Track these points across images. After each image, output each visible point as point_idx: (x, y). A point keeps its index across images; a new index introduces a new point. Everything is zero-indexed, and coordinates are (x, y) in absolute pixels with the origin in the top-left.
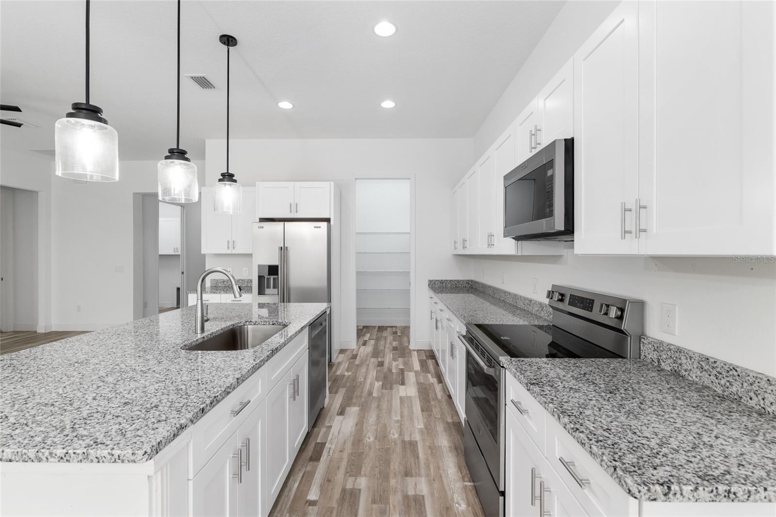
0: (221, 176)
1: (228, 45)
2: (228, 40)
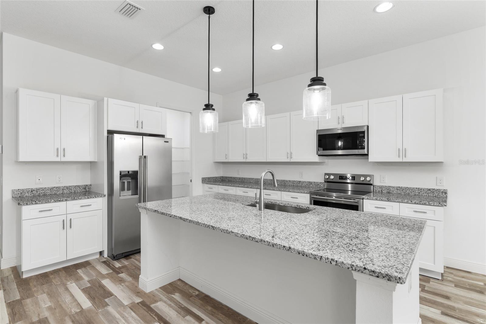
0: (205, 106)
1: (209, 14)
2: (209, 10)
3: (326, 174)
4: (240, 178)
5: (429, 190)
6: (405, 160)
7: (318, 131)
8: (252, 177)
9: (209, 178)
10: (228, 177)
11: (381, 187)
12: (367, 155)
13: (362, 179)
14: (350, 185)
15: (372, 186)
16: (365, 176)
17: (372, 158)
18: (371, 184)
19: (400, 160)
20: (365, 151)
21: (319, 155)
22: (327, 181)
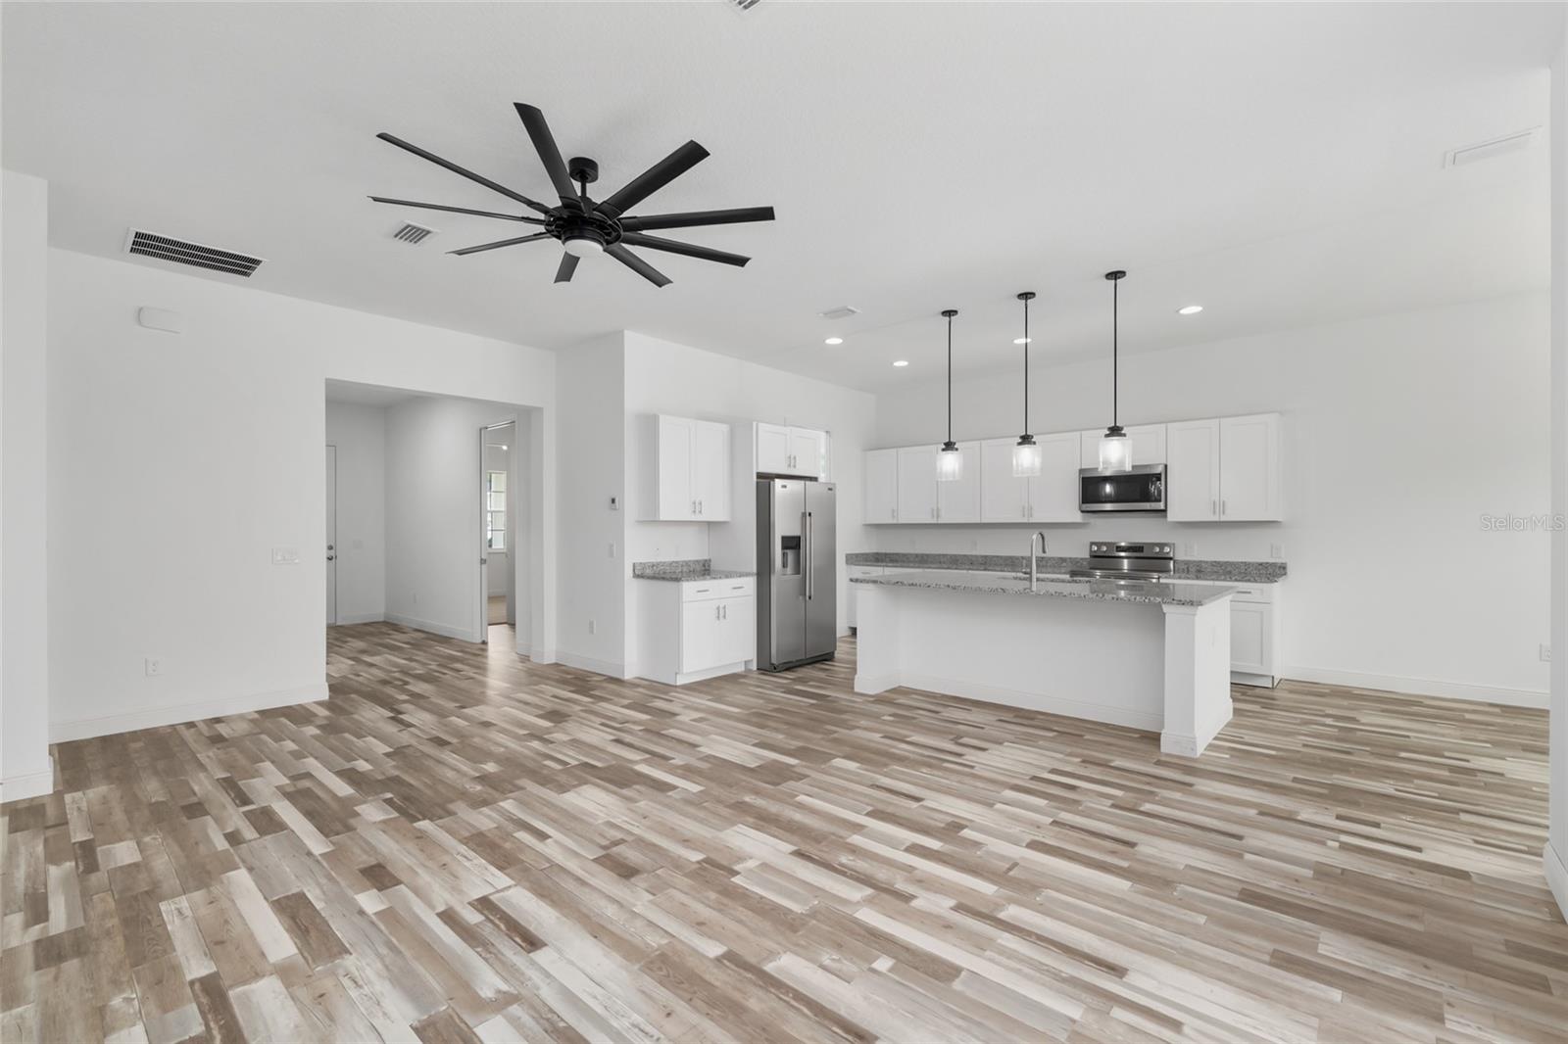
3: (1092, 544)
4: (917, 555)
5: (1261, 564)
6: (1223, 518)
7: (1081, 471)
8: (945, 553)
9: (857, 555)
10: (890, 554)
11: (1187, 563)
12: (1165, 511)
13: (1157, 550)
14: (1126, 561)
15: (1172, 562)
16: (1162, 546)
17: (1173, 515)
18: (1171, 559)
19: (1216, 518)
20: (1161, 506)
21: (1083, 512)
22: (1094, 556)
